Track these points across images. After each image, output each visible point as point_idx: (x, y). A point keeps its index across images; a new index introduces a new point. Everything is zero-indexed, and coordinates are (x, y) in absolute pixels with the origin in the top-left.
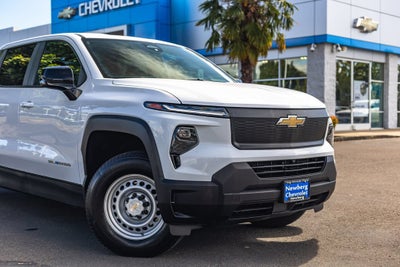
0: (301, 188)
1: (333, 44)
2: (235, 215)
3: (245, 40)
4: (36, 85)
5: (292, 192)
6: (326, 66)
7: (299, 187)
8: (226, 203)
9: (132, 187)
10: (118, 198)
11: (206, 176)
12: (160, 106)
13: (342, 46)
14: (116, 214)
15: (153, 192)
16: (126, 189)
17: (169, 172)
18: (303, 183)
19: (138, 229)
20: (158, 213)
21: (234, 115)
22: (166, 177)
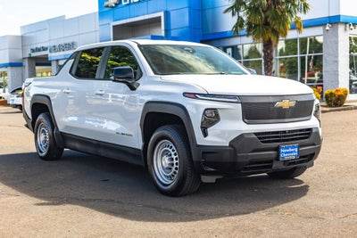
0: (292, 150)
1: (346, 23)
4: (106, 77)
5: (286, 153)
6: (340, 44)
7: (290, 150)
8: (239, 160)
11: (225, 142)
13: (354, 25)
18: (294, 147)
21: (244, 101)
22: (198, 143)
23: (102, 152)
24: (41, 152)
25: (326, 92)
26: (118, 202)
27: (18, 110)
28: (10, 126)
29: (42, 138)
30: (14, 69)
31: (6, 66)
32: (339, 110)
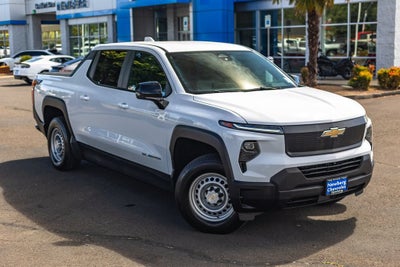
0: (340, 183)
2: (288, 205)
5: (333, 187)
7: (338, 183)
8: (281, 198)
9: (210, 182)
10: (200, 190)
11: (265, 178)
12: (231, 125)
14: (198, 202)
15: (226, 186)
16: (206, 183)
17: (239, 175)
18: (342, 180)
19: (215, 214)
20: (229, 202)
21: (287, 132)
22: (236, 179)
24: (56, 161)
25: (379, 72)
26: (147, 241)
27: (23, 82)
28: (16, 109)
29: (56, 145)
30: (17, 27)
31: (6, 24)
32: (393, 94)
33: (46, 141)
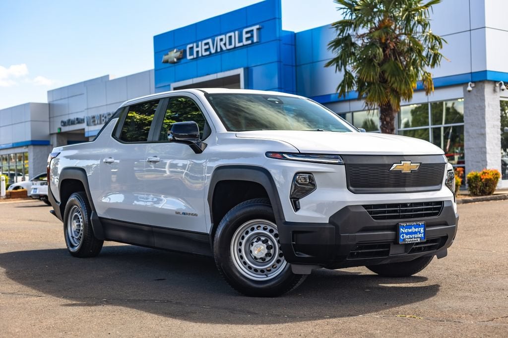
0: (416, 230)
1: (495, 82)
2: (352, 255)
3: (383, 81)
4: (163, 139)
5: (407, 234)
6: (487, 109)
7: (413, 230)
8: (343, 243)
9: (256, 231)
10: (244, 242)
11: (323, 218)
12: (280, 155)
13: (506, 83)
14: (241, 257)
15: (276, 236)
16: (251, 233)
17: (290, 215)
18: (418, 226)
19: (262, 271)
20: (280, 255)
21: (349, 162)
22: (287, 220)
23: (157, 242)
24: (72, 246)
25: (469, 175)
26: (177, 303)
29: (73, 226)
30: (38, 149)
31: (26, 144)
32: (488, 200)
33: (62, 224)
